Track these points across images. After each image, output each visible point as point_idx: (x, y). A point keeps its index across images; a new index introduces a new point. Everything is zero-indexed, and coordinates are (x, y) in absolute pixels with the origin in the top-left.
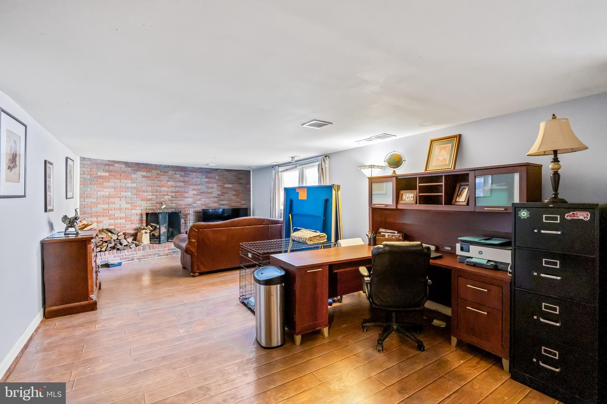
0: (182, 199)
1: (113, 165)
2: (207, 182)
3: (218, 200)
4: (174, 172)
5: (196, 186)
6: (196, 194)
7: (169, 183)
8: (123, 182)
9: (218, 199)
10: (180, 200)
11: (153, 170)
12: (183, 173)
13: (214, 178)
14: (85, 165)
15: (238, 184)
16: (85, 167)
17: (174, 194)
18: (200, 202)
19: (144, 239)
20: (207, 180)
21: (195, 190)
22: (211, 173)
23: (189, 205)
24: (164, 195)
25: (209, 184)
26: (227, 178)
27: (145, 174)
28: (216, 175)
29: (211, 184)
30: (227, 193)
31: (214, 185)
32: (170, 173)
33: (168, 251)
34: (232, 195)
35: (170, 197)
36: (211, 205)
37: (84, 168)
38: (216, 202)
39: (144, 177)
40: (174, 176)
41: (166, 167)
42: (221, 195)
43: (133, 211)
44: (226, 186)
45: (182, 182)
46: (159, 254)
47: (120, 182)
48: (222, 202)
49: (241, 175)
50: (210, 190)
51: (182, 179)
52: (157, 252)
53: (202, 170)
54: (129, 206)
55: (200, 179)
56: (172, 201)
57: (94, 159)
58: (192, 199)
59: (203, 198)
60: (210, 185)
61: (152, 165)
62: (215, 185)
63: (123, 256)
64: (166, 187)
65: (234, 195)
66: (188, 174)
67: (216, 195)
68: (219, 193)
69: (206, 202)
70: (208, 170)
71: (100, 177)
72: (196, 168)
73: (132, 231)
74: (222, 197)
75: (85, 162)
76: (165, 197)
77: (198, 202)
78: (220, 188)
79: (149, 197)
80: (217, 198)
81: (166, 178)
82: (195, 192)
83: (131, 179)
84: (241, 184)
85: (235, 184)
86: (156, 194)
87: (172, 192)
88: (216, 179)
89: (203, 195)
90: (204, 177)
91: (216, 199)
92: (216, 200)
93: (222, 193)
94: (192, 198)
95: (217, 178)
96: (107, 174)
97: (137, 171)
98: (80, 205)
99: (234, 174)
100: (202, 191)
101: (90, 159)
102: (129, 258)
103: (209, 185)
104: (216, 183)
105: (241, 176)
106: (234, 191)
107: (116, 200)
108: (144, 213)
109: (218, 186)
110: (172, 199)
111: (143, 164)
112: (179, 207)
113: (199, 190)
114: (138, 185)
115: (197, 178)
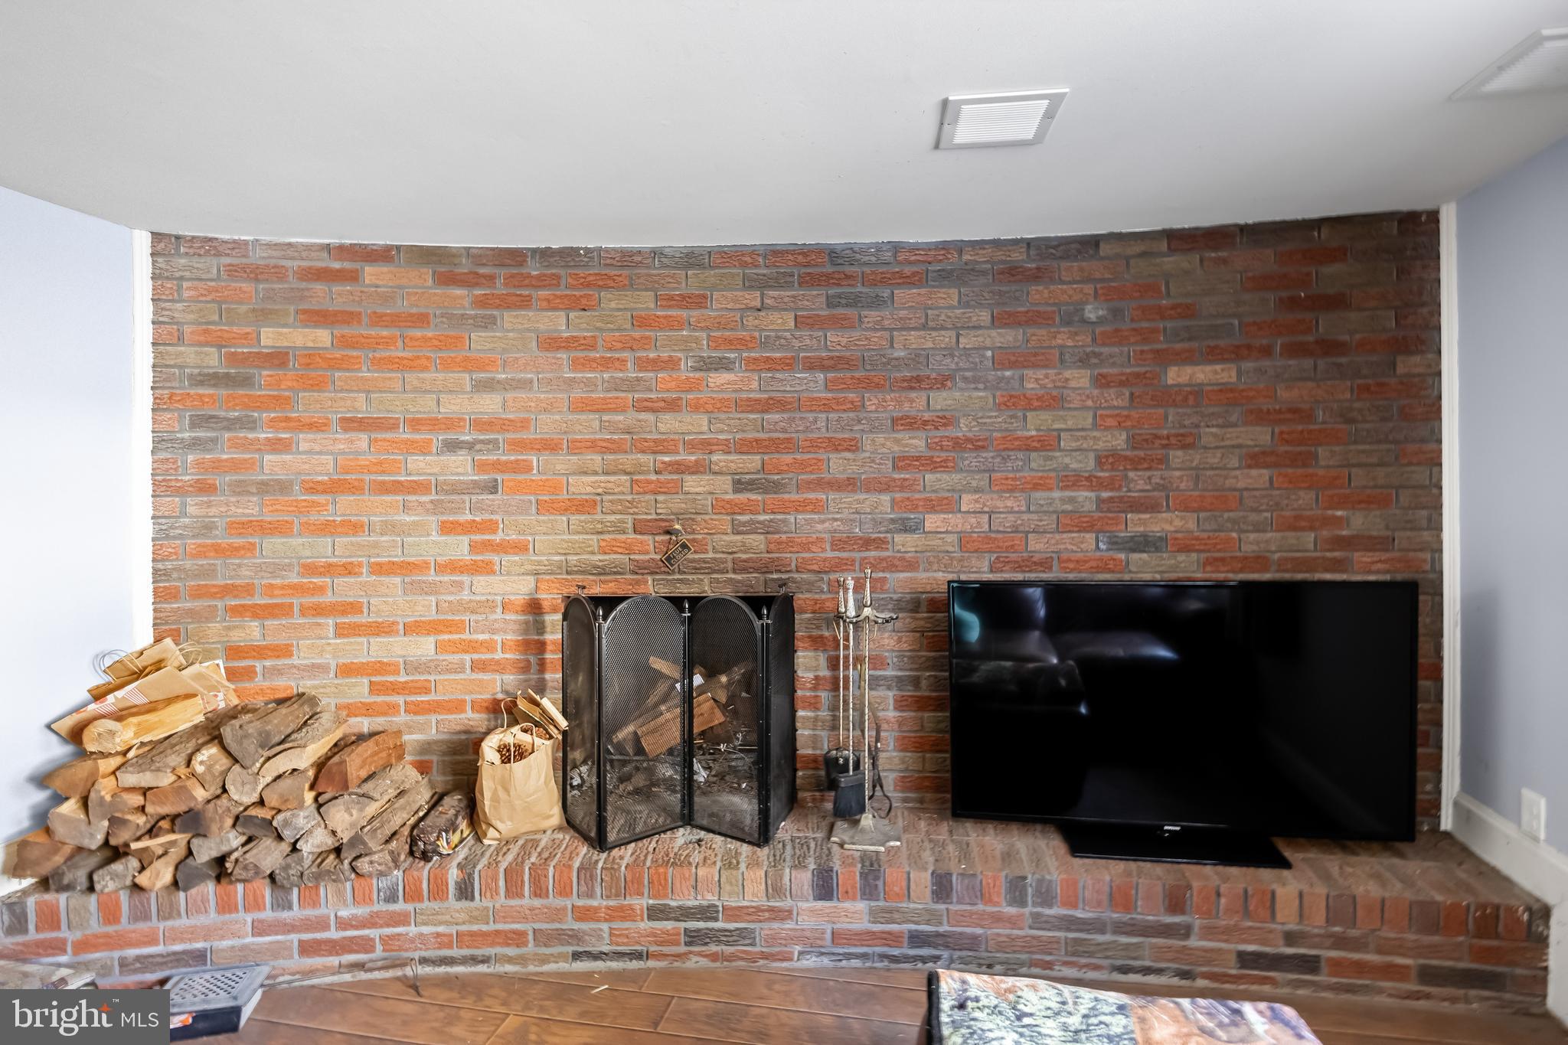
0: (812, 496)
1: (353, 277)
2: (1008, 359)
3: (1100, 501)
4: (753, 298)
5: (913, 395)
6: (918, 459)
7: (718, 379)
8: (415, 382)
9: (1105, 495)
10: (801, 507)
11: (606, 287)
12: (814, 300)
13: (1072, 318)
14: (185, 284)
15: (1295, 350)
16: (186, 294)
17: (753, 461)
18: (955, 521)
19: (495, 799)
20: (1007, 337)
21: (910, 423)
22: (1037, 276)
23: (867, 543)
24: (680, 468)
25: (1027, 372)
26: (1187, 311)
27: (557, 322)
28: (1089, 289)
29: (1040, 373)
30: (1186, 441)
31: (1067, 374)
32: (721, 303)
33: (645, 925)
34: (1234, 462)
35: (725, 483)
36: (1037, 545)
37: (179, 306)
38: (1084, 525)
39: (551, 343)
40: (750, 321)
41: (692, 259)
42: (1126, 458)
43: (481, 582)
44: (1176, 375)
45: (811, 366)
46: (575, 937)
47: (399, 386)
48: (1137, 524)
49: (1330, 269)
50: (1036, 423)
51: (808, 342)
52: (570, 924)
53: (966, 257)
54: (459, 547)
55: (946, 338)
56: (733, 509)
57: (235, 242)
58: (886, 498)
59: (977, 490)
60: (1034, 381)
61: (592, 254)
62: (1079, 379)
63: (322, 924)
64: (696, 407)
65: (1255, 459)
66: (855, 302)
67: (1087, 464)
68: (1119, 441)
69: (1007, 521)
70: (1018, 256)
71: (278, 358)
72: (914, 248)
74: (1139, 482)
75: (183, 261)
76: (693, 484)
77: (932, 521)
78: (1117, 399)
79: (583, 486)
80: (1091, 482)
81: (697, 340)
82: (916, 443)
83: (469, 365)
84: (1329, 347)
85: (1266, 352)
86: (628, 459)
87: (745, 447)
88: (1085, 321)
89: (970, 459)
90: (985, 316)
91: (1086, 498)
92: (1090, 506)
93: (1134, 442)
94: (885, 487)
95: (1091, 312)
96: (322, 337)
97: (507, 303)
98: (154, 540)
99: (1265, 260)
100: (964, 428)
101: (209, 246)
102: (366, 945)
103: (1022, 378)
104: (1084, 361)
105: (1334, 274)
106: (1260, 417)
107: (377, 509)
108: (552, 597)
109: (1102, 382)
110: (742, 497)
111: (544, 254)
112: (792, 558)
113: (945, 420)
114: (510, 403)
115: (924, 327)
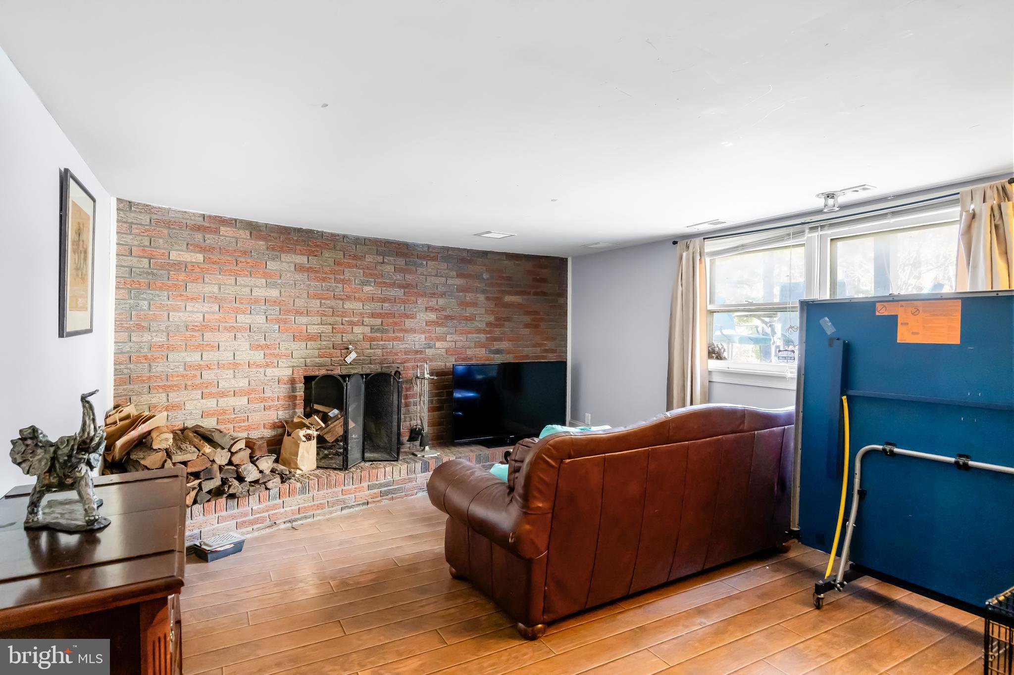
0: (399, 335)
1: (217, 231)
2: (461, 289)
3: (487, 338)
4: (380, 259)
5: (432, 299)
6: (434, 322)
7: (367, 289)
8: (242, 282)
9: (488, 336)
10: (395, 339)
11: (325, 248)
12: (401, 262)
13: (479, 277)
14: (134, 226)
15: (536, 294)
16: (134, 231)
17: (378, 321)
18: (445, 345)
19: (303, 457)
20: (459, 282)
21: (432, 309)
22: (469, 262)
23: (417, 352)
24: (352, 323)
25: (467, 294)
26: (509, 278)
27: (302, 260)
28: (484, 268)
29: (470, 295)
30: (508, 319)
31: (478, 295)
32: (369, 259)
33: (367, 493)
34: (521, 326)
35: (367, 330)
36: (469, 352)
37: (131, 237)
38: (482, 345)
39: (299, 268)
40: (379, 267)
41: (360, 242)
42: (494, 324)
43: (269, 371)
44: (508, 299)
45: (400, 286)
46: (344, 501)
47: (233, 282)
48: (497, 345)
49: (544, 271)
50: (470, 311)
51: (399, 277)
52: (341, 497)
53: (450, 253)
54: (258, 356)
55: (443, 280)
56: (372, 339)
57: (159, 208)
58: (423, 336)
59: (451, 334)
60: (469, 297)
61: (322, 234)
62: (481, 297)
63: (246, 515)
64: (359, 299)
65: (527, 326)
66: (415, 264)
67: (483, 325)
68: (491, 318)
69: (460, 344)
70: (465, 254)
71: (179, 266)
72: (434, 247)
73: (266, 431)
74: (497, 332)
75: (133, 215)
76: (357, 330)
77: (438, 344)
78: (491, 304)
79: (313, 329)
80: (484, 332)
81: (359, 273)
82: (432, 316)
83: (266, 275)
84: (544, 294)
85: (529, 294)
86: (331, 320)
87: (373, 315)
88: (483, 279)
89: (450, 323)
90: (455, 273)
91: (483, 336)
92: (484, 340)
93: (497, 319)
94: (424, 332)
95: (485, 276)
96: (200, 257)
97: (282, 250)
98: (115, 353)
99: (529, 266)
100: (448, 312)
101: (147, 209)
102: (262, 520)
103: (465, 296)
104: (483, 292)
105: (545, 273)
106: (528, 313)
107: (224, 338)
108: (300, 375)
109: (487, 299)
110: (374, 335)
111: (299, 230)
112: (390, 358)
113: (443, 309)
114: (283, 293)
115: (436, 275)
